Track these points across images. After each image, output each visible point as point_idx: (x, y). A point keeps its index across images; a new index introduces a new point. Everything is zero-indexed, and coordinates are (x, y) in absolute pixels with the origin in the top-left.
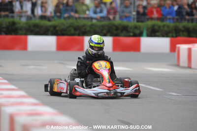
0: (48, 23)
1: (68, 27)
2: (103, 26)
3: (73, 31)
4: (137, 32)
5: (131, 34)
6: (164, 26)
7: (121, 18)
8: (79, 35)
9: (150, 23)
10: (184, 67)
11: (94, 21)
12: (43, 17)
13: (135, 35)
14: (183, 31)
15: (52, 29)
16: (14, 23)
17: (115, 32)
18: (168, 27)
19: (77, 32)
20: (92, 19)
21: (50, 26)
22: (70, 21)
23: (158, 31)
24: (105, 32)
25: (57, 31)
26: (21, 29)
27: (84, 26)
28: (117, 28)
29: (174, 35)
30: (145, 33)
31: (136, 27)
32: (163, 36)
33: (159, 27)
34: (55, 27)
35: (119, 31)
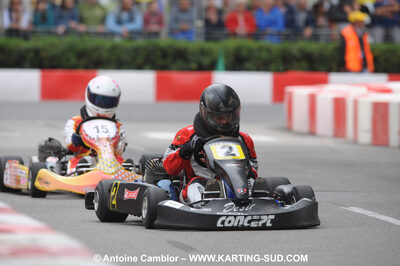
0: (24, 45)
2: (136, 50)
3: (73, 60)
4: (206, 61)
5: (194, 66)
6: (260, 50)
7: (172, 33)
8: (87, 67)
9: (231, 44)
10: (300, 134)
11: (118, 40)
13: (201, 68)
14: (298, 60)
15: (31, 55)
17: (160, 62)
18: (269, 50)
19: (83, 62)
20: (112, 34)
21: (29, 51)
22: (69, 40)
24: (139, 61)
25: (41, 60)
27: (97, 49)
28: (164, 53)
29: (281, 68)
30: (221, 63)
31: (203, 52)
33: (251, 51)
34: (37, 52)
35: (169, 61)
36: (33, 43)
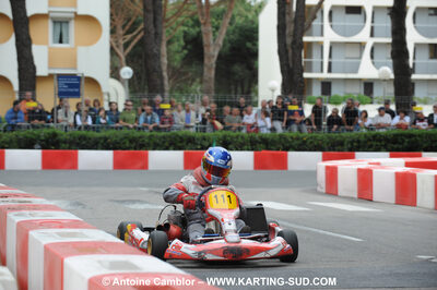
0: (97, 135)
1: (122, 139)
2: (164, 137)
3: (127, 144)
4: (206, 144)
5: (199, 147)
6: (237, 137)
8: (135, 149)
9: (220, 134)
12: (87, 127)
15: (102, 141)
16: (55, 135)
18: (242, 137)
19: (133, 145)
21: (100, 138)
22: (126, 131)
23: (230, 143)
24: (167, 144)
25: (108, 144)
26: (65, 142)
28: (181, 139)
31: (204, 139)
32: (237, 150)
33: (232, 137)
34: (106, 139)
35: (184, 143)
36: (103, 133)
